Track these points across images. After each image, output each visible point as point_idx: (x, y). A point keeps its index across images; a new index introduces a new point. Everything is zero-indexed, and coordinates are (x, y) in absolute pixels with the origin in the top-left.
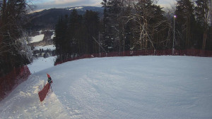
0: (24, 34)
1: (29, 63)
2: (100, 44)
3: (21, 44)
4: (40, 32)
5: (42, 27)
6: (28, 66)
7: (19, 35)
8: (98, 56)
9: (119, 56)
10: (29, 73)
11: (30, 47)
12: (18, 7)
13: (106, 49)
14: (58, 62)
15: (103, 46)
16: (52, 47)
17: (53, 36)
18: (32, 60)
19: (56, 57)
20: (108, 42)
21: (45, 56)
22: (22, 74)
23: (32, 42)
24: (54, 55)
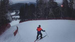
0: (9, 12)
1: (10, 22)
2: (35, 15)
3: (7, 15)
4: (14, 11)
5: (15, 10)
6: (10, 23)
7: (7, 12)
8: (35, 20)
9: (42, 20)
10: (10, 26)
11: (11, 17)
12: (7, 2)
13: (38, 17)
14: (20, 22)
15: (37, 16)
16: (18, 17)
17: (19, 13)
18: (11, 21)
19: (20, 20)
20: (38, 15)
21: (16, 20)
22: (8, 26)
23: (11, 15)
24: (19, 20)
